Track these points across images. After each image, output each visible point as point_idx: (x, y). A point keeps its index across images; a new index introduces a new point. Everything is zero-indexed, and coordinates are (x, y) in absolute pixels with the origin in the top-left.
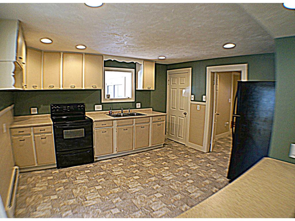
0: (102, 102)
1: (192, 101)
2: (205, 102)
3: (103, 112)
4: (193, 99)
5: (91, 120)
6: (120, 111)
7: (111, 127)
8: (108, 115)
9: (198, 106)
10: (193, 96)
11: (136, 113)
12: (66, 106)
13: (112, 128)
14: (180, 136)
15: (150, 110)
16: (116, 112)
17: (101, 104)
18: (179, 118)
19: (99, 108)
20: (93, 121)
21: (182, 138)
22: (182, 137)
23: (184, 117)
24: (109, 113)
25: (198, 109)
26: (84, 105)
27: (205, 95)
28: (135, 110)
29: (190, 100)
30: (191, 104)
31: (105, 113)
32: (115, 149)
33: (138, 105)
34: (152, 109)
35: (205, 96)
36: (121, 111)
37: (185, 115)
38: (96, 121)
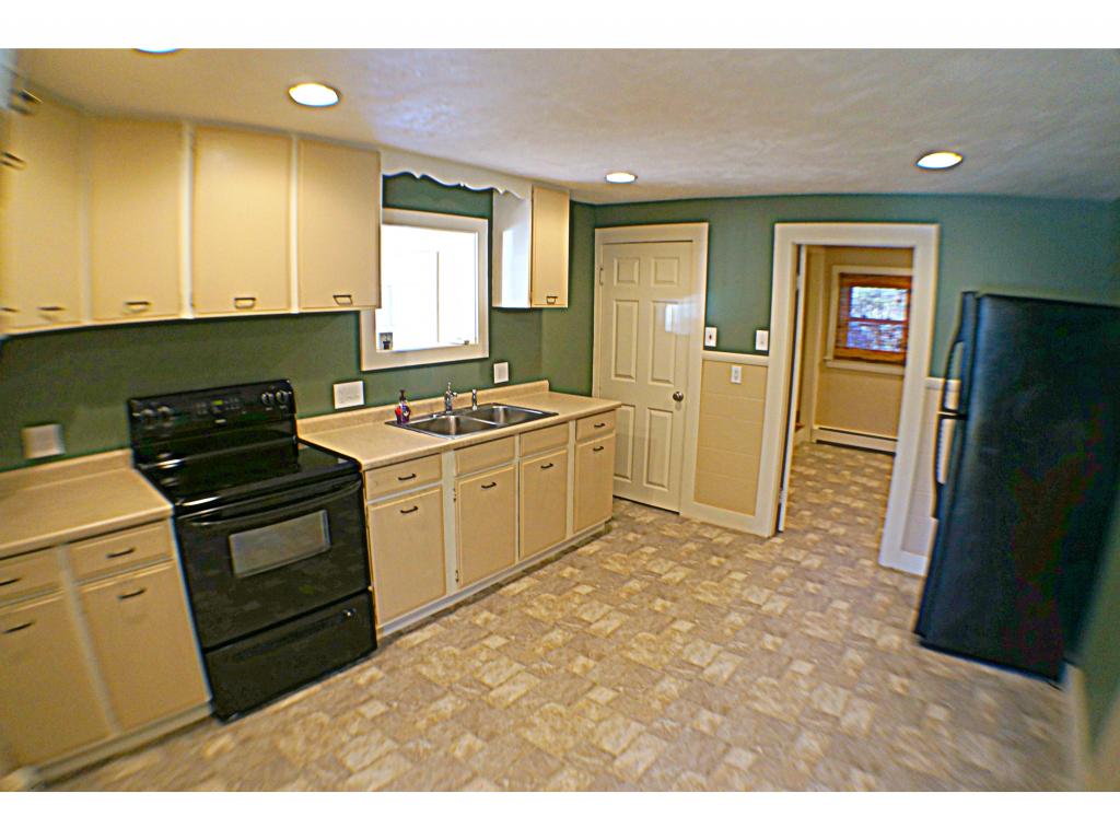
0: (365, 368)
1: (707, 348)
2: (766, 353)
3: (369, 414)
4: (712, 343)
5: (354, 466)
6: (437, 404)
7: (432, 485)
8: (392, 424)
9: (734, 367)
10: (712, 331)
11: (501, 407)
12: (208, 402)
13: (436, 487)
14: (655, 480)
15: (542, 387)
16: (420, 409)
17: (361, 375)
18: (651, 416)
19: (351, 395)
20: (364, 468)
21: (666, 490)
22: (663, 486)
23: (673, 409)
24: (398, 413)
25: (733, 380)
26: (288, 388)
27: (767, 328)
28: (492, 395)
29: (702, 347)
30: (704, 360)
31: (379, 416)
32: (451, 576)
33: (501, 372)
34: (546, 382)
35: (766, 333)
36: (442, 399)
37: (675, 402)
38: (373, 468)
